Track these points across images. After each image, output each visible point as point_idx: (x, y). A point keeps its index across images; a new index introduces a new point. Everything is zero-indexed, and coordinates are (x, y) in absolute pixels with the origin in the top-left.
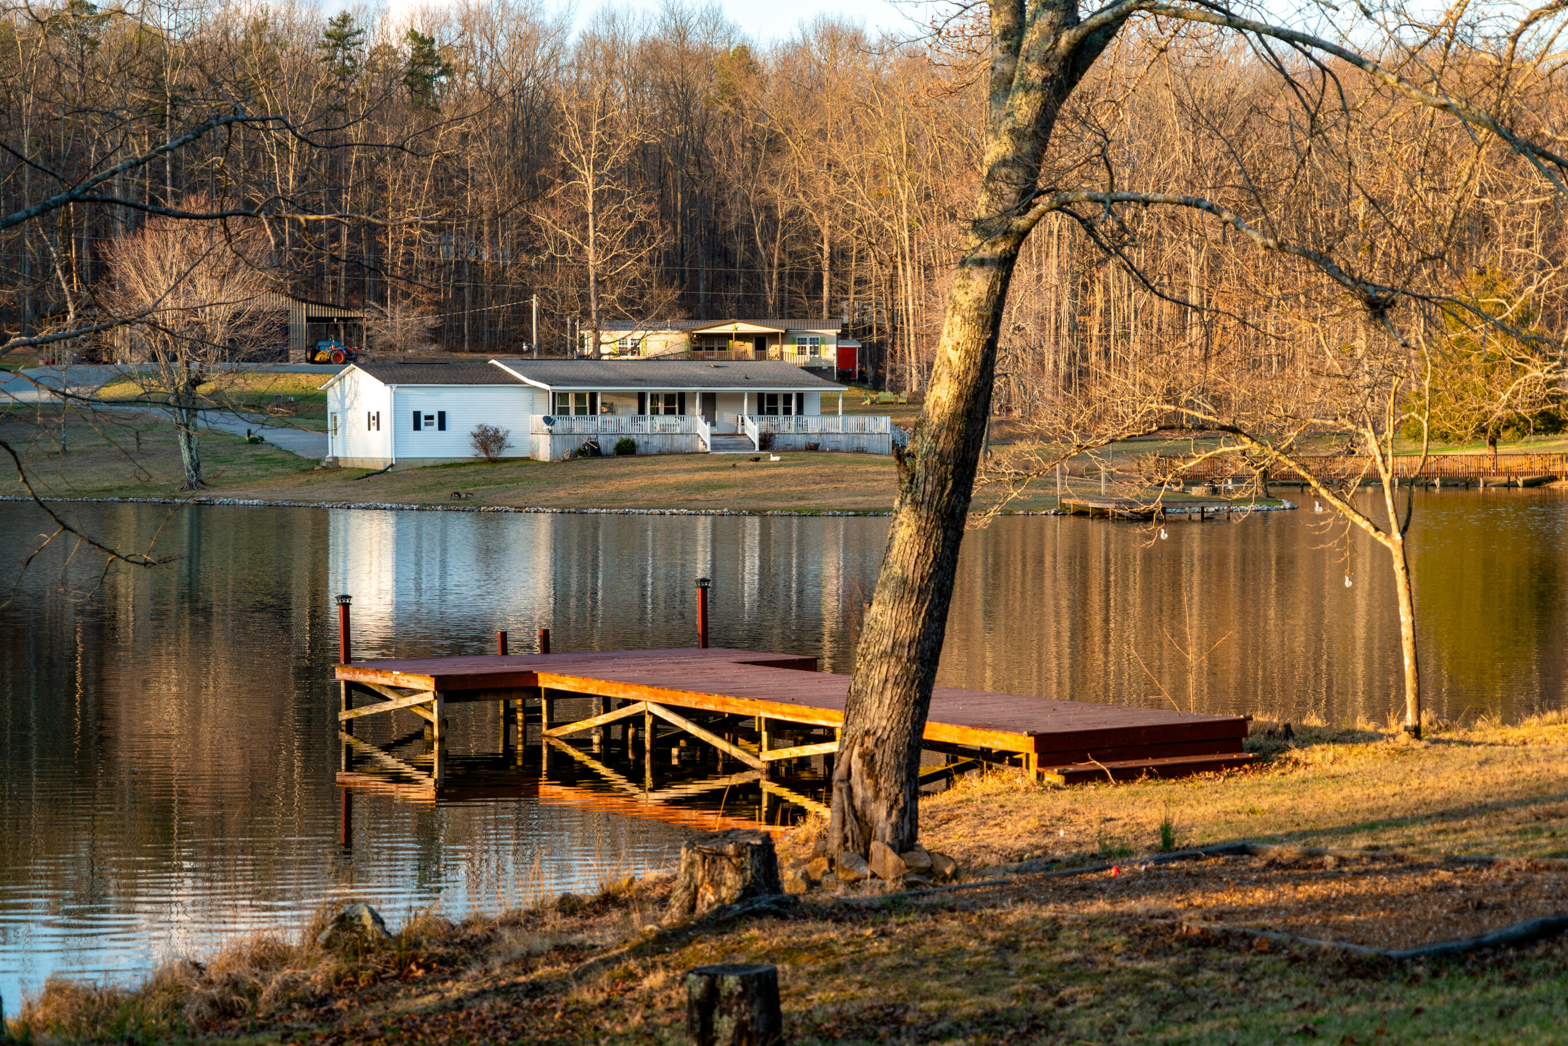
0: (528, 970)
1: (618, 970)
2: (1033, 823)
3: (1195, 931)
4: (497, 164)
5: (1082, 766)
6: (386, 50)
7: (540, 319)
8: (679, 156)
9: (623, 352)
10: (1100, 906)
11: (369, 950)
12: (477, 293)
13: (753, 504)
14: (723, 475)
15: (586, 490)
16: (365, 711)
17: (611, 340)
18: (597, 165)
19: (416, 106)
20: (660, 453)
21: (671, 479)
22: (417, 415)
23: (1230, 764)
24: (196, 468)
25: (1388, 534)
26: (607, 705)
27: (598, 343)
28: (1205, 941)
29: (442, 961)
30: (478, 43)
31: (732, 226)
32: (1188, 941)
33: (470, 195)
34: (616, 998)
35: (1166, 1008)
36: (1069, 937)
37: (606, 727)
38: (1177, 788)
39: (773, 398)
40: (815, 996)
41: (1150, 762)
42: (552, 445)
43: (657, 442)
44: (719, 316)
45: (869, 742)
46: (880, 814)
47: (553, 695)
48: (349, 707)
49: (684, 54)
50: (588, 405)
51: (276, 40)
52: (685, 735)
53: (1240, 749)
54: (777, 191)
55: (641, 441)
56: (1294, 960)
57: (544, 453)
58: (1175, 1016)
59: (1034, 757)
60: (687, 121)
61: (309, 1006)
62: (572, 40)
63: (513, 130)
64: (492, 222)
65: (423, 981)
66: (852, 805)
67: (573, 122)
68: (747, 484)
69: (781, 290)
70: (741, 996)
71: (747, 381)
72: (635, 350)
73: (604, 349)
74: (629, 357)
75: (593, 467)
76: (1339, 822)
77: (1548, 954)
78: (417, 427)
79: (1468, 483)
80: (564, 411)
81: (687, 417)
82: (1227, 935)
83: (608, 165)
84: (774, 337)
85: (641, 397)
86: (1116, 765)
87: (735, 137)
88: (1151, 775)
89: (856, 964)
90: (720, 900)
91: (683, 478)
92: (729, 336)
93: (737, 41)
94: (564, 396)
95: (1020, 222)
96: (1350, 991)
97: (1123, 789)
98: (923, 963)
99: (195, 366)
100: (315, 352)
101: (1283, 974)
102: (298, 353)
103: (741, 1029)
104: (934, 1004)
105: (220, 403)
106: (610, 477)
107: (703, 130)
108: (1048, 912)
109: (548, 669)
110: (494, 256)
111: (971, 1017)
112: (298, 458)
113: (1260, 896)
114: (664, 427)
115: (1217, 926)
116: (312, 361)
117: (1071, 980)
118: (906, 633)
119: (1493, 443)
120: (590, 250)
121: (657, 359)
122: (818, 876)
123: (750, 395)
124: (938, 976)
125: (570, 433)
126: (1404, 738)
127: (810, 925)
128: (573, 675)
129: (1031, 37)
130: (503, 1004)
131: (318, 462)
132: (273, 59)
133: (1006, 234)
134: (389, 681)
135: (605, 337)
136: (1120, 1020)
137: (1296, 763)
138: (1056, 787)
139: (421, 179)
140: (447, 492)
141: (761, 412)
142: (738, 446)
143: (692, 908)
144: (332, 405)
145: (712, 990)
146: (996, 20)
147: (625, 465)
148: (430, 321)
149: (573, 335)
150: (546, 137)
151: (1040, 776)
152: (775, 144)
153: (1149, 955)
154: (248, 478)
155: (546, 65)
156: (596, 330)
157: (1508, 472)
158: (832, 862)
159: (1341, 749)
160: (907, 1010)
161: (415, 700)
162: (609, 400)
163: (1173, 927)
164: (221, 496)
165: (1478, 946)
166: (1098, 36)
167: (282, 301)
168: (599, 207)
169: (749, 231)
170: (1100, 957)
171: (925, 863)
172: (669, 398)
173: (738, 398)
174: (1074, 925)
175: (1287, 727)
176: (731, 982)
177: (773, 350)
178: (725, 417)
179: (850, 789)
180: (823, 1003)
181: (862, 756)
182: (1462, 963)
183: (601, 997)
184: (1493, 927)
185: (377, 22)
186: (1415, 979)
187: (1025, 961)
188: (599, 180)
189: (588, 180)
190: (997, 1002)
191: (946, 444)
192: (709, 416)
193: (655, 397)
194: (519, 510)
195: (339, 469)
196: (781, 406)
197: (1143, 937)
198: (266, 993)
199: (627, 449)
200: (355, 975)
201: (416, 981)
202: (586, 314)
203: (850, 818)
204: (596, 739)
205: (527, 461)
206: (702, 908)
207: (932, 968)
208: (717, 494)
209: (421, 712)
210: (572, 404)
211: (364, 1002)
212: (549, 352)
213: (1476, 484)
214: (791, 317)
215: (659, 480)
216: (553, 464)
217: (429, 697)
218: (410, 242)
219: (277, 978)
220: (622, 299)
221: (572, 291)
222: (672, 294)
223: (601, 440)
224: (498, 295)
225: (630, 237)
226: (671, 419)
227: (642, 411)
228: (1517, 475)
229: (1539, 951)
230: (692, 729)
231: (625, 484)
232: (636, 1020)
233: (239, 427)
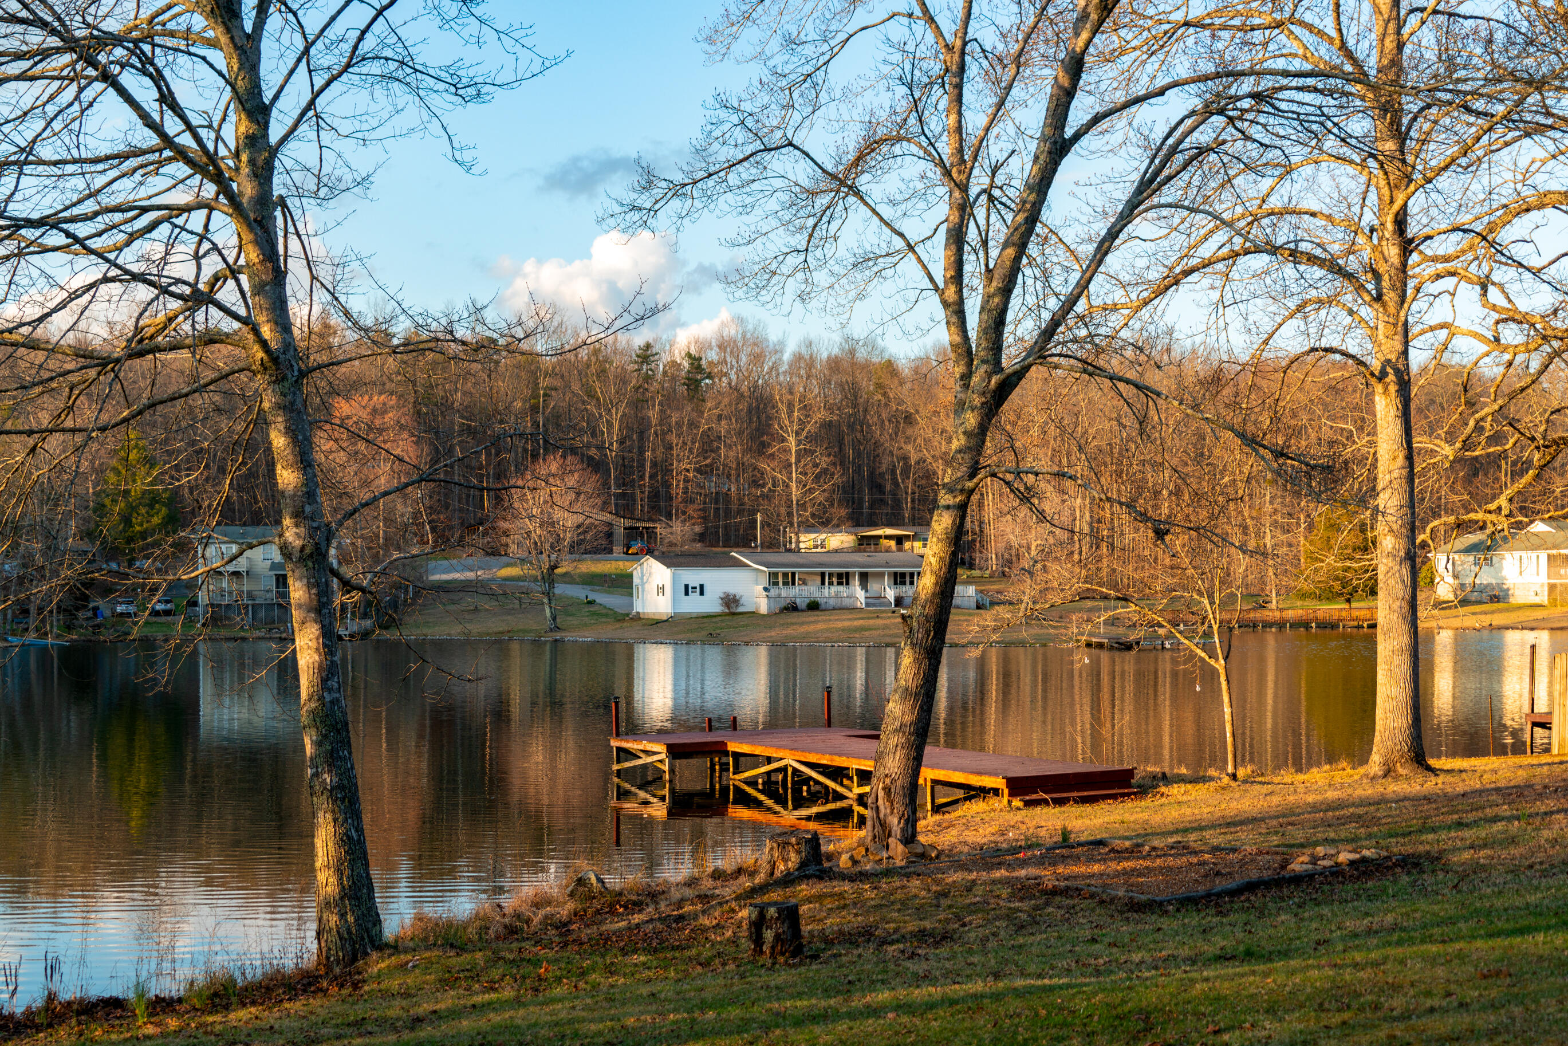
0: (680, 908)
1: (726, 907)
2: (994, 829)
3: (1050, 886)
4: (740, 433)
5: (1034, 796)
6: (674, 364)
7: (762, 527)
8: (851, 426)
9: (816, 547)
10: (1001, 873)
11: (594, 898)
12: (728, 512)
13: (888, 640)
14: (871, 622)
15: (789, 631)
16: (627, 765)
17: (807, 540)
18: (797, 434)
19: (691, 399)
20: (834, 609)
21: (840, 625)
22: (687, 586)
23: (1123, 795)
24: (554, 619)
25: (1217, 660)
26: (769, 760)
27: (798, 542)
28: (1055, 892)
29: (635, 903)
30: (729, 359)
31: (884, 467)
32: (1045, 892)
33: (722, 451)
34: (723, 923)
35: (1022, 927)
36: (979, 890)
37: (769, 773)
38: (1088, 809)
39: (903, 575)
40: (828, 921)
41: (1075, 794)
42: (769, 604)
43: (832, 602)
44: (873, 524)
45: (888, 781)
46: (894, 821)
47: (737, 756)
48: (618, 762)
49: (853, 364)
50: (790, 580)
51: (606, 360)
52: (811, 778)
53: (1130, 786)
54: (909, 447)
55: (822, 601)
56: (1102, 902)
57: (764, 609)
58: (1024, 931)
59: (1006, 791)
60: (855, 406)
61: (557, 928)
62: (787, 356)
63: (750, 411)
64: (737, 469)
65: (622, 914)
66: (878, 817)
67: (783, 408)
68: (886, 627)
69: (913, 508)
70: (777, 919)
71: (887, 565)
72: (823, 546)
73: (802, 545)
74: (819, 550)
75: (793, 618)
76: (1171, 828)
77: (1248, 900)
78: (687, 593)
79: (1333, 626)
80: (776, 584)
81: (851, 587)
82: (1068, 888)
83: (804, 433)
84: (907, 537)
85: (823, 575)
86: (1055, 796)
87: (884, 415)
88: (1075, 801)
89: (855, 904)
90: (788, 869)
91: (847, 624)
92: (880, 537)
93: (886, 357)
94: (776, 575)
95: (970, 484)
96: (1128, 919)
97: (1057, 810)
98: (893, 903)
99: (554, 557)
100: (628, 548)
101: (1093, 910)
102: (618, 549)
103: (777, 937)
104: (893, 925)
105: (568, 578)
106: (803, 623)
107: (866, 410)
108: (973, 876)
109: (733, 739)
110: (738, 489)
111: (911, 933)
112: (616, 613)
113: (1096, 868)
114: (836, 593)
115: (1063, 884)
116: (627, 553)
117: (970, 914)
118: (908, 718)
119: (1348, 601)
120: (793, 485)
121: (836, 551)
122: (859, 858)
123: (889, 574)
124: (899, 910)
125: (779, 596)
126: (1226, 780)
127: (835, 883)
128: (748, 743)
129: (975, 379)
130: (660, 926)
131: (627, 615)
132: (604, 371)
133: (962, 491)
134: (641, 747)
135: (802, 538)
136: (994, 934)
137: (1162, 795)
138: (1019, 809)
139: (693, 443)
140: (705, 633)
141: (896, 583)
142: (881, 605)
143: (772, 874)
144: (636, 580)
145: (762, 915)
146: (957, 369)
147: (812, 616)
148: (698, 529)
149: (785, 537)
150: (769, 418)
151: (1010, 802)
152: (909, 419)
153: (1021, 900)
154: (586, 625)
155: (769, 372)
156: (797, 534)
157: (1358, 619)
158: (867, 850)
159: (1189, 786)
160: (877, 928)
161: (656, 758)
162: (803, 577)
163: (1039, 884)
164: (569, 636)
165: (1208, 895)
166: (1014, 379)
167: (607, 517)
168: (798, 461)
169: (893, 472)
170: (992, 901)
171: (920, 850)
172: (840, 576)
173: (882, 574)
174: (985, 883)
175: (1164, 774)
176: (772, 911)
177: (907, 545)
178: (874, 586)
179: (877, 808)
180: (832, 924)
181: (884, 789)
182: (1197, 904)
183: (714, 922)
184: (1220, 884)
185: (667, 347)
186: (1166, 912)
187: (949, 902)
188: (799, 443)
189: (792, 442)
190: (927, 924)
191: (929, 611)
192: (864, 586)
193: (831, 575)
194: (747, 644)
195: (640, 619)
196: (908, 580)
197: (1020, 890)
198: (536, 920)
199: (814, 606)
200: (585, 911)
201: (618, 915)
202: (792, 524)
203: (877, 825)
204: (760, 781)
205: (753, 614)
206: (777, 874)
207: (897, 906)
208: (867, 633)
209: (659, 765)
210: (780, 580)
211: (588, 926)
212: (769, 547)
213: (1338, 626)
214: (920, 525)
215: (832, 625)
216: (769, 615)
217: (663, 756)
218: (686, 480)
219: (541, 913)
220: (813, 515)
221: (783, 510)
222: (843, 512)
223: (798, 601)
224: (740, 512)
225: (817, 478)
226: (841, 588)
227: (823, 583)
228: (1363, 620)
229: (1242, 898)
230: (814, 775)
231: (811, 628)
232: (729, 934)
233: (579, 592)
